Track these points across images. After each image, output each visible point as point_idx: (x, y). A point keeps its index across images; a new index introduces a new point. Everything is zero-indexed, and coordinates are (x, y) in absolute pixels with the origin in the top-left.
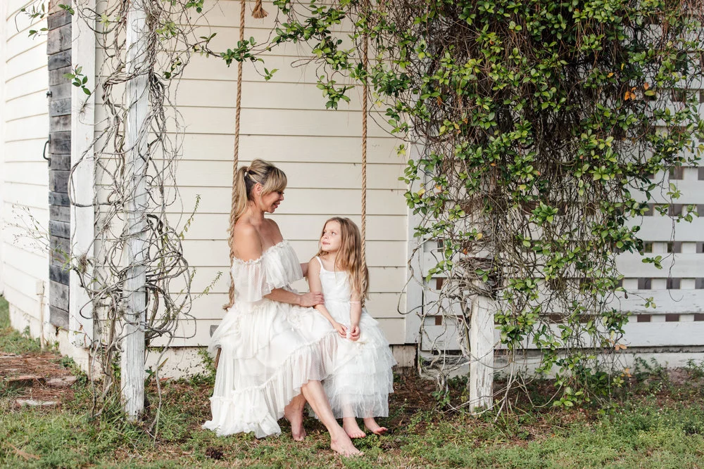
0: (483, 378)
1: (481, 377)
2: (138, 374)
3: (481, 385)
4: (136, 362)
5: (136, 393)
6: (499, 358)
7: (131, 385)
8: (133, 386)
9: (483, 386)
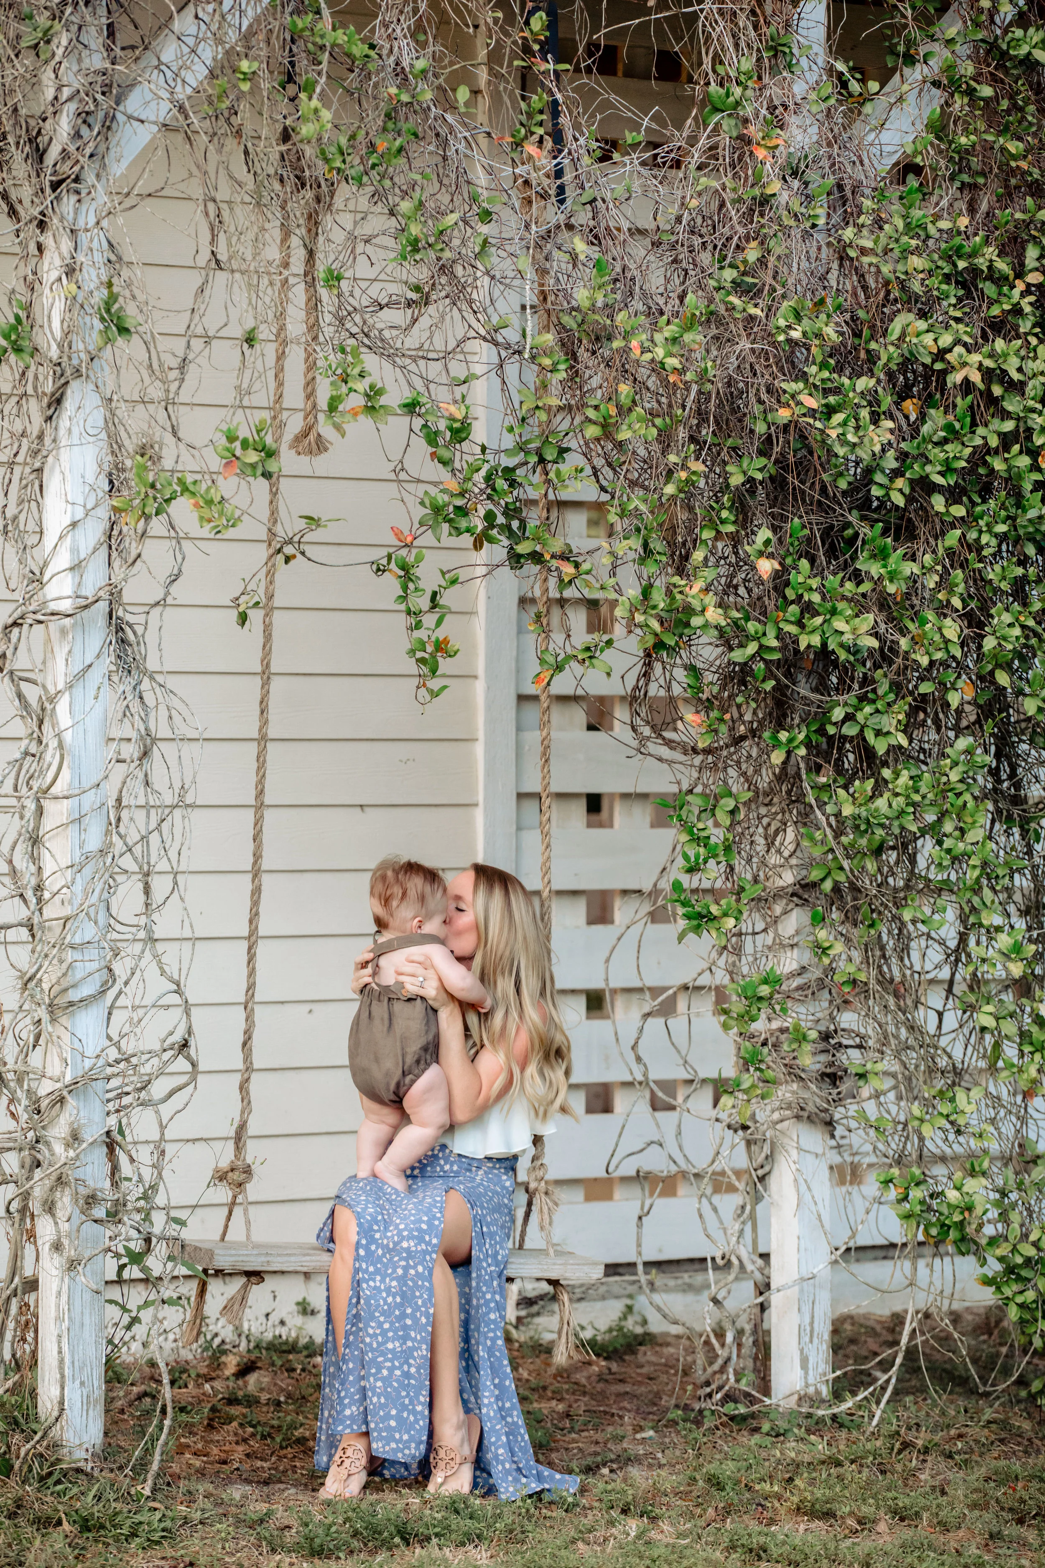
0: (812, 1323)
1: (807, 1320)
2: (91, 1351)
3: (807, 1339)
4: (87, 1321)
5: (88, 1403)
6: (680, 1282)
7: (78, 1382)
8: (82, 1384)
9: (811, 1341)
